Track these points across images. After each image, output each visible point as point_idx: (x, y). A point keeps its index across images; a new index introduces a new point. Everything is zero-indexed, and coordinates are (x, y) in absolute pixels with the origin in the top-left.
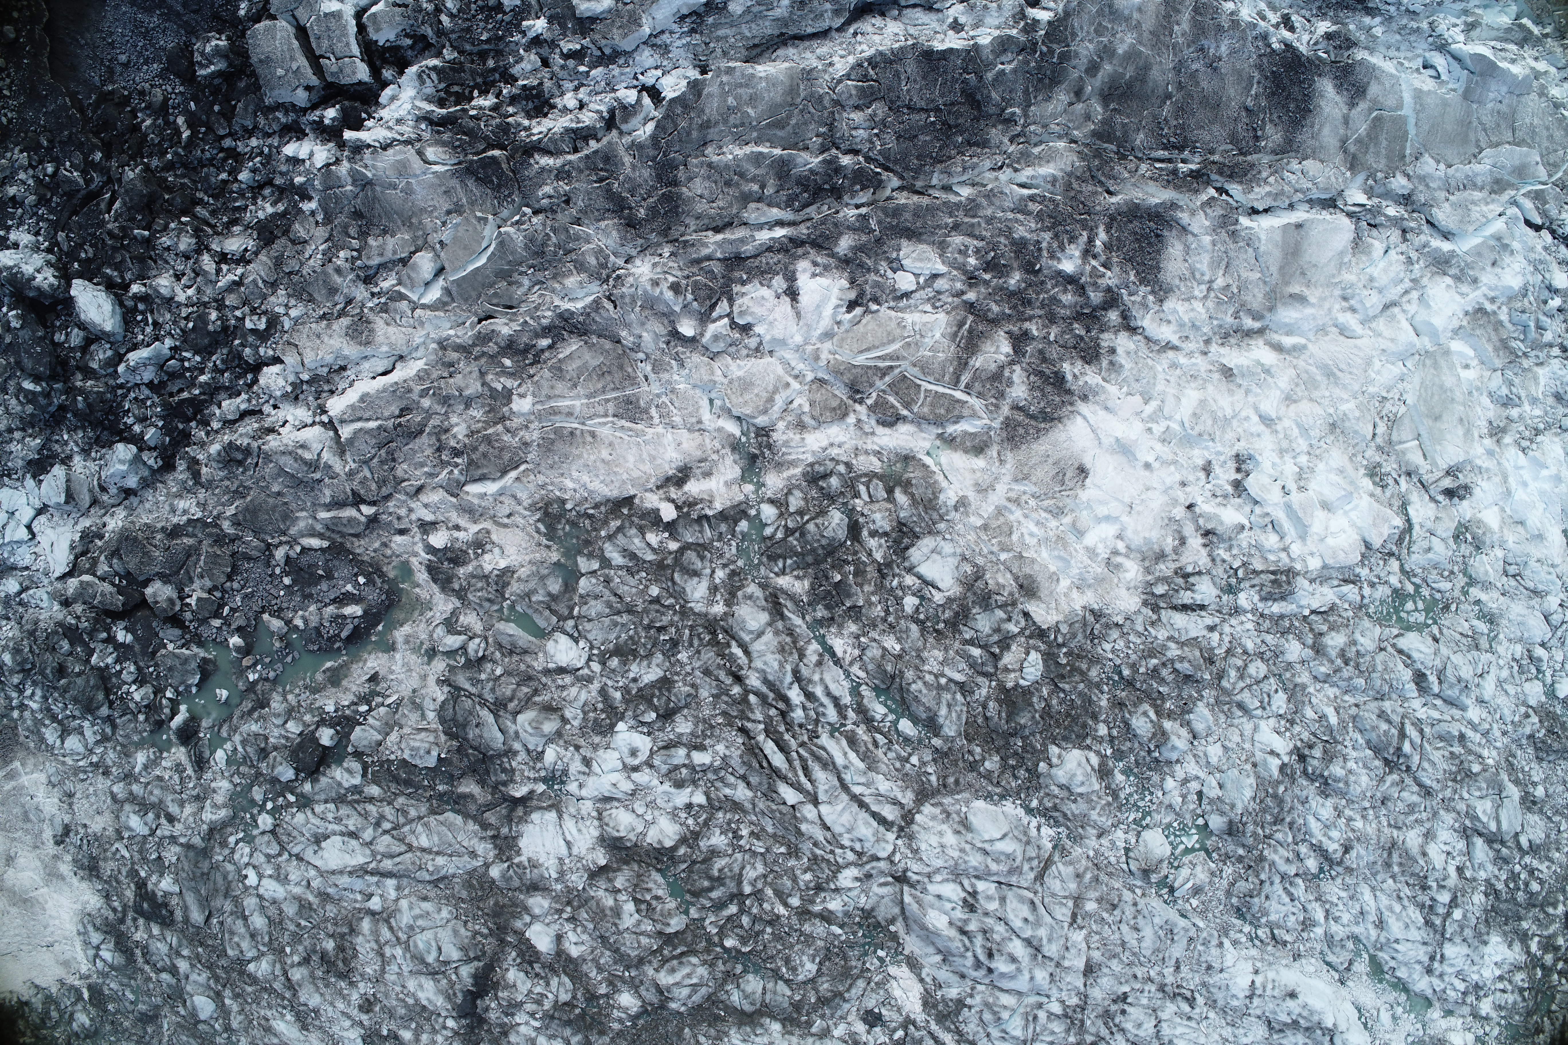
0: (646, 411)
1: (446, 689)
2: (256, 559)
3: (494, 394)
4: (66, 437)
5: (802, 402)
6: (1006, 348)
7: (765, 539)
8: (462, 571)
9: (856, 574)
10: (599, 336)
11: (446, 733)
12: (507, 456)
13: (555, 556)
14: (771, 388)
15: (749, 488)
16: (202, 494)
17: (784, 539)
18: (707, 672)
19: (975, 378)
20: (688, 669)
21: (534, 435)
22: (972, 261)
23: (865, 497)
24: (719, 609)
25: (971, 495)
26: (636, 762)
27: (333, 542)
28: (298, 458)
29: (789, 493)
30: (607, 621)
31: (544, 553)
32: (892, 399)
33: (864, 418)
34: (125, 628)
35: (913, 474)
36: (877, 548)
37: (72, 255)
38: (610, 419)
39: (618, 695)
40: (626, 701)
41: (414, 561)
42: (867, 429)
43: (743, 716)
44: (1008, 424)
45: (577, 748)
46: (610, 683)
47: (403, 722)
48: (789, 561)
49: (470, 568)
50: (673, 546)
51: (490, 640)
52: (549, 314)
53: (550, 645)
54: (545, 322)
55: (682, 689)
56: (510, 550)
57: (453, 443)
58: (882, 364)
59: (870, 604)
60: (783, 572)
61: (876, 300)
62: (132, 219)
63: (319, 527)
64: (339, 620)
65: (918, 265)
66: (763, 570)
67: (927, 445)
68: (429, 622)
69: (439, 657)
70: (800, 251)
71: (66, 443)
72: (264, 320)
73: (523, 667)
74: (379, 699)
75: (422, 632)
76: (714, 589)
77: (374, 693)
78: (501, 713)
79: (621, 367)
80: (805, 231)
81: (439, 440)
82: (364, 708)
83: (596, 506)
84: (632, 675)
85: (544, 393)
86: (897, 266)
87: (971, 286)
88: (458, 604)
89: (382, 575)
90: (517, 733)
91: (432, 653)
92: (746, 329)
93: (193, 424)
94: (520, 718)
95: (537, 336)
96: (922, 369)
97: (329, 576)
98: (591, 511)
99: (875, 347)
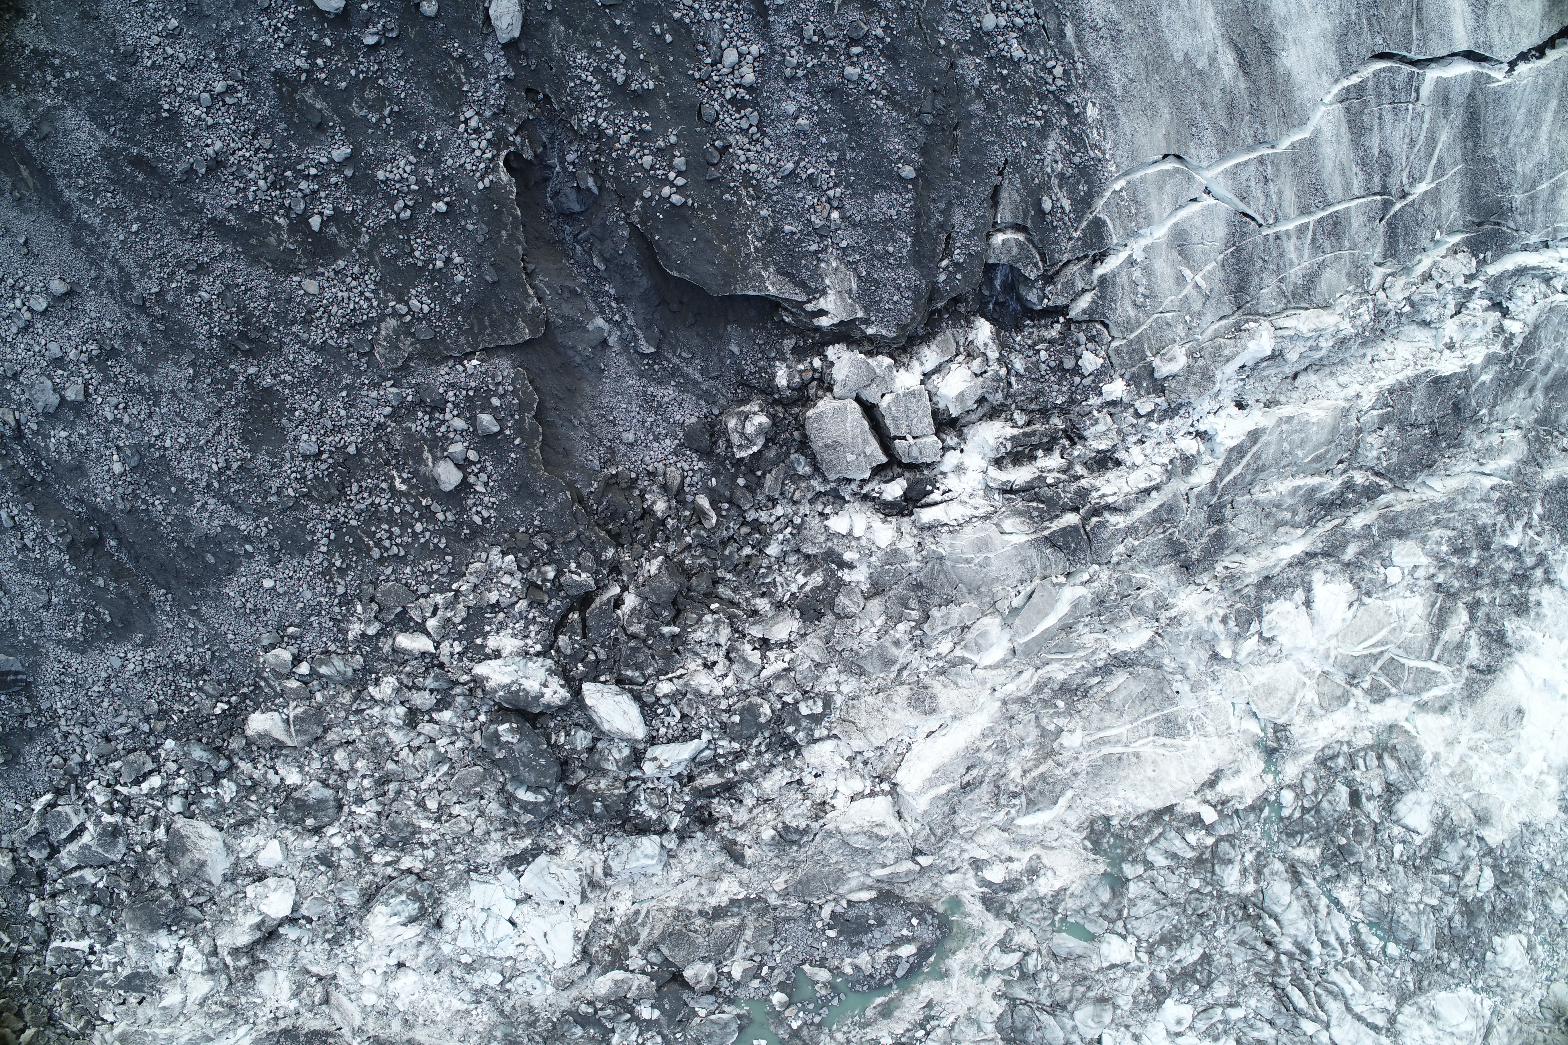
0: (1184, 727)
1: (1004, 1002)
2: (795, 920)
3: (1044, 732)
4: (560, 831)
5: (1310, 696)
6: (1464, 617)
7: (1282, 819)
8: (1015, 897)
9: (1355, 833)
10: (1143, 665)
11: (1003, 1039)
12: (1058, 788)
13: (1102, 868)
14: (1292, 691)
15: (1269, 778)
16: (745, 874)
17: (1301, 817)
18: (1242, 943)
19: (1445, 649)
20: (1223, 942)
21: (1083, 765)
22: (1444, 548)
23: (1363, 768)
24: (1250, 887)
25: (1442, 749)
26: (1181, 1029)
27: (880, 891)
28: (871, 835)
29: (1304, 776)
30: (1154, 916)
31: (1092, 866)
32: (1383, 680)
33: (1361, 700)
34: (653, 1006)
35: (1396, 740)
36: (1372, 808)
37: (578, 656)
38: (1151, 738)
39: (1163, 977)
40: (1172, 981)
41: (965, 896)
42: (1363, 709)
43: (1275, 974)
44: (1469, 684)
45: (1127, 1027)
46: (1158, 969)
47: (961, 1038)
48: (1306, 836)
49: (1025, 894)
50: (1210, 841)
51: (1044, 952)
52: (1104, 656)
53: (1104, 948)
54: (1100, 664)
55: (1220, 960)
56: (1062, 870)
57: (1012, 788)
58: (1375, 651)
59: (1368, 857)
60: (1299, 845)
61: (1368, 594)
62: (656, 616)
63: (869, 882)
64: (893, 962)
65: (1406, 560)
66: (1282, 846)
67: (1405, 713)
68: (982, 947)
69: (994, 974)
70: (1313, 562)
71: (560, 837)
72: (820, 703)
73: (1078, 971)
74: (934, 1023)
75: (976, 957)
76: (1244, 872)
77: (928, 1018)
78: (1058, 1013)
79: (1161, 690)
80: (1321, 545)
81: (998, 787)
82: (921, 1033)
83: (1138, 817)
84: (1177, 958)
85: (1094, 726)
86: (1387, 562)
87: (1440, 568)
88: (1011, 925)
89: (932, 912)
90: (1075, 1028)
91: (986, 973)
92: (1269, 641)
93: (716, 801)
94: (1078, 1015)
95: (1089, 675)
96: (1406, 649)
97: (881, 922)
98: (1135, 823)
99: (1370, 637)
